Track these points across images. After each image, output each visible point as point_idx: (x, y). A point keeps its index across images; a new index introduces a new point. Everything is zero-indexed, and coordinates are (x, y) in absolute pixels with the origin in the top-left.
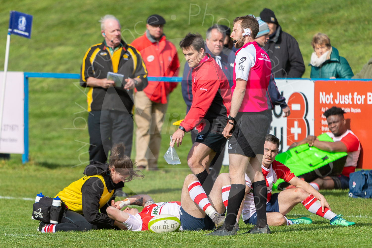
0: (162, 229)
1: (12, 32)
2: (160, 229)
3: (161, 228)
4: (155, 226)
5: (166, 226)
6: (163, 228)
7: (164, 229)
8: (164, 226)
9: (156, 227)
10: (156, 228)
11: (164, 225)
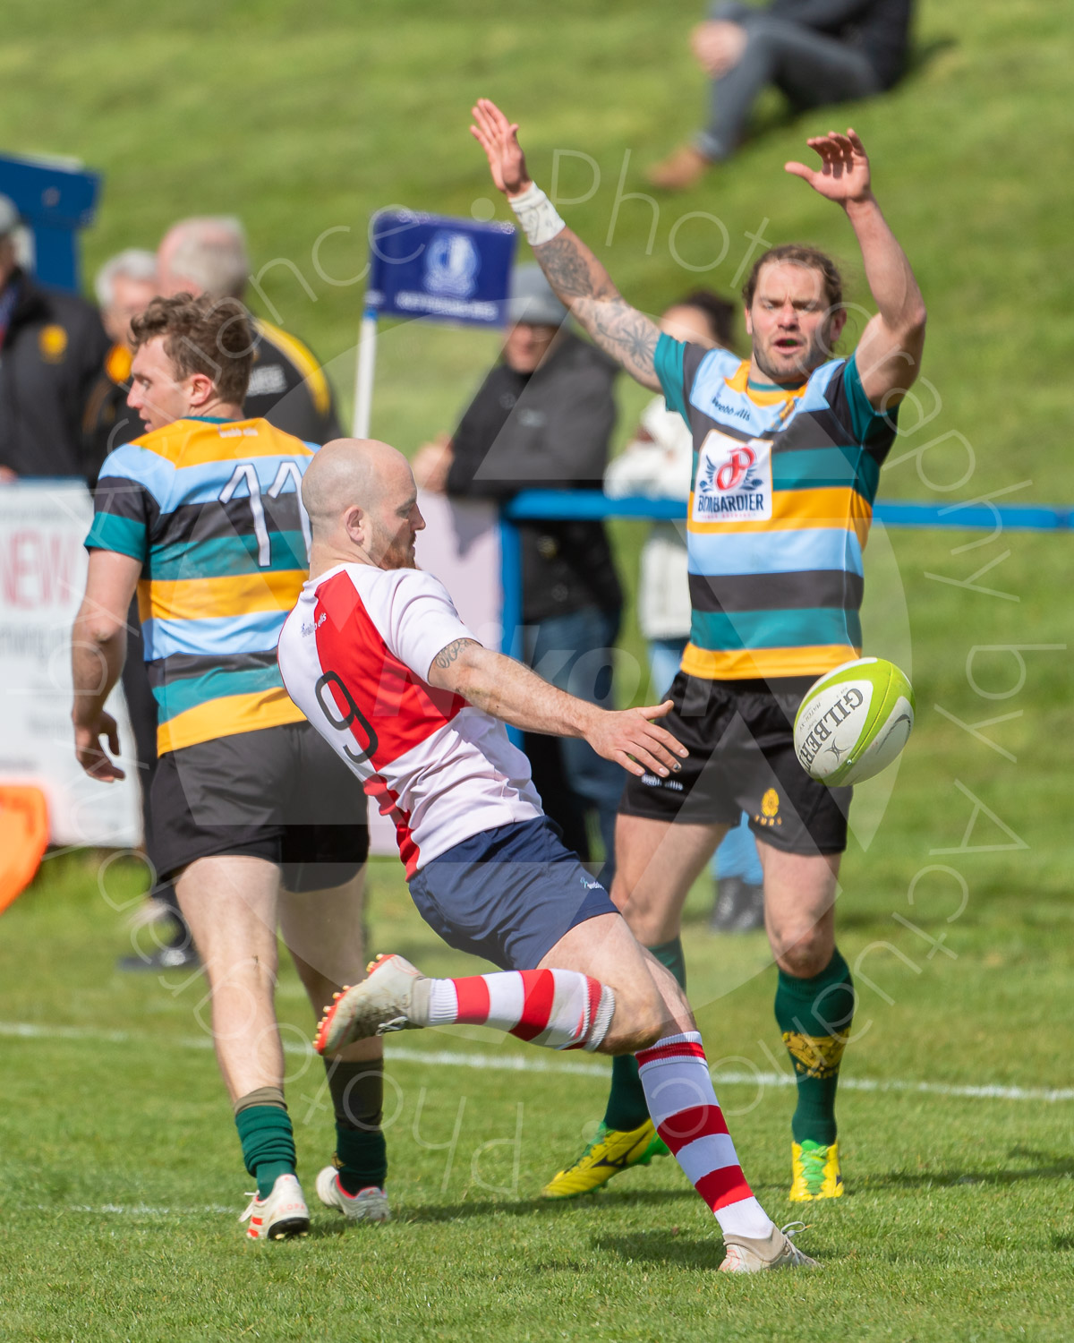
0: (825, 717)
1: (388, 309)
2: (831, 712)
3: (829, 716)
4: (853, 707)
5: (823, 739)
6: (824, 722)
7: (820, 723)
8: (828, 734)
9: (848, 708)
10: (843, 703)
11: (831, 738)
